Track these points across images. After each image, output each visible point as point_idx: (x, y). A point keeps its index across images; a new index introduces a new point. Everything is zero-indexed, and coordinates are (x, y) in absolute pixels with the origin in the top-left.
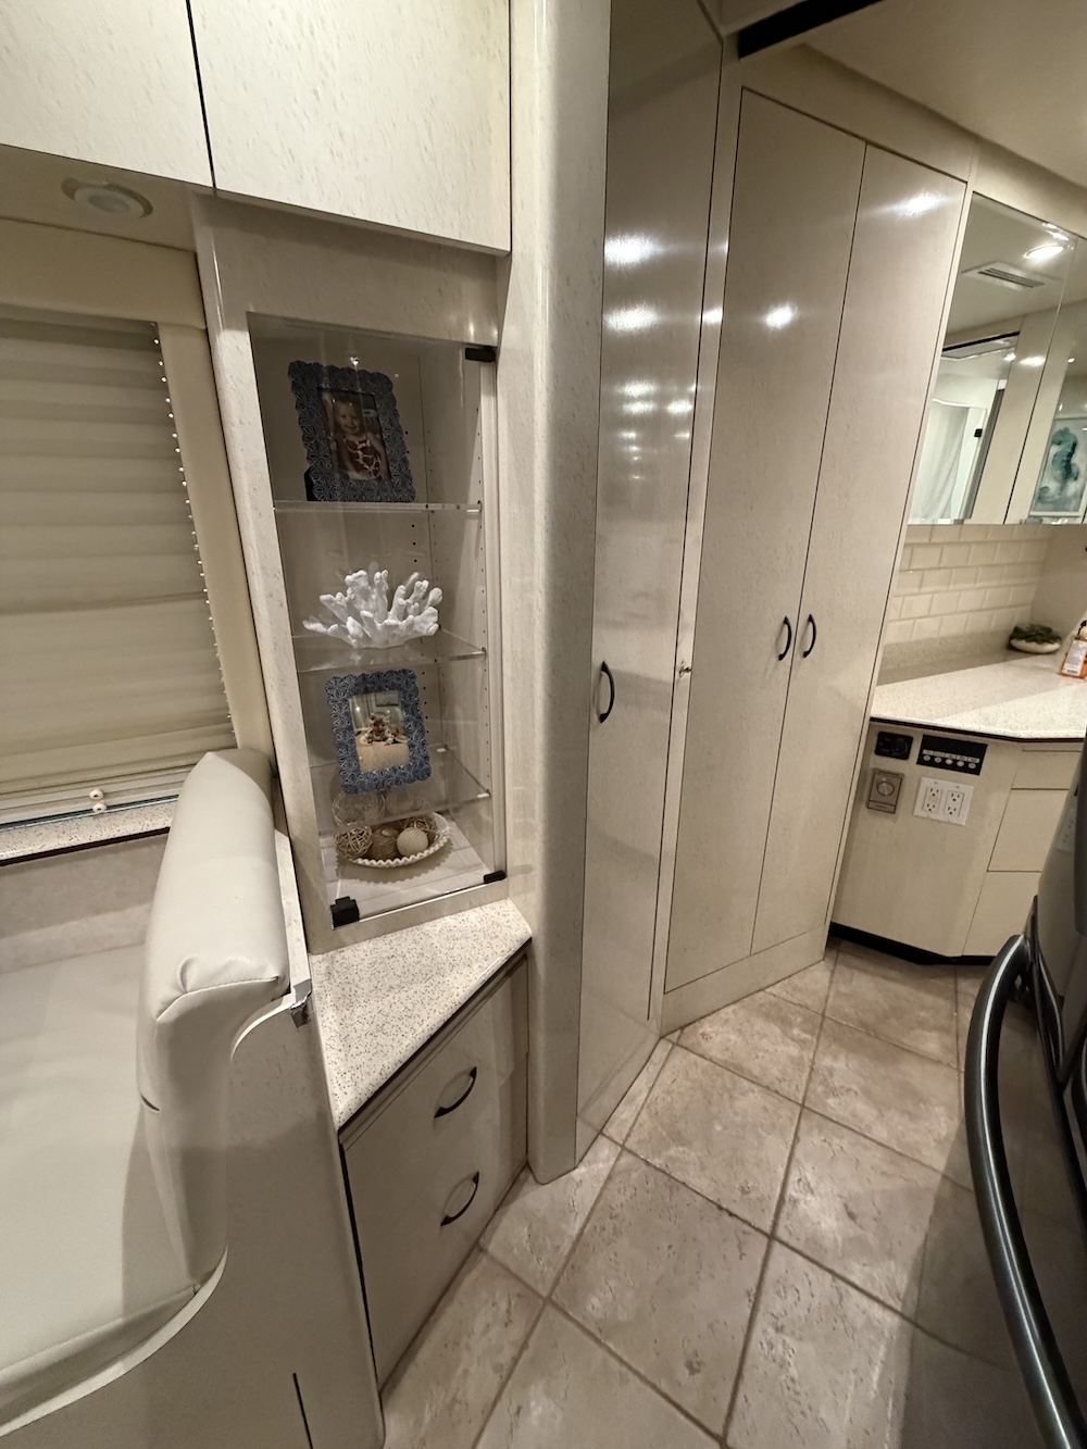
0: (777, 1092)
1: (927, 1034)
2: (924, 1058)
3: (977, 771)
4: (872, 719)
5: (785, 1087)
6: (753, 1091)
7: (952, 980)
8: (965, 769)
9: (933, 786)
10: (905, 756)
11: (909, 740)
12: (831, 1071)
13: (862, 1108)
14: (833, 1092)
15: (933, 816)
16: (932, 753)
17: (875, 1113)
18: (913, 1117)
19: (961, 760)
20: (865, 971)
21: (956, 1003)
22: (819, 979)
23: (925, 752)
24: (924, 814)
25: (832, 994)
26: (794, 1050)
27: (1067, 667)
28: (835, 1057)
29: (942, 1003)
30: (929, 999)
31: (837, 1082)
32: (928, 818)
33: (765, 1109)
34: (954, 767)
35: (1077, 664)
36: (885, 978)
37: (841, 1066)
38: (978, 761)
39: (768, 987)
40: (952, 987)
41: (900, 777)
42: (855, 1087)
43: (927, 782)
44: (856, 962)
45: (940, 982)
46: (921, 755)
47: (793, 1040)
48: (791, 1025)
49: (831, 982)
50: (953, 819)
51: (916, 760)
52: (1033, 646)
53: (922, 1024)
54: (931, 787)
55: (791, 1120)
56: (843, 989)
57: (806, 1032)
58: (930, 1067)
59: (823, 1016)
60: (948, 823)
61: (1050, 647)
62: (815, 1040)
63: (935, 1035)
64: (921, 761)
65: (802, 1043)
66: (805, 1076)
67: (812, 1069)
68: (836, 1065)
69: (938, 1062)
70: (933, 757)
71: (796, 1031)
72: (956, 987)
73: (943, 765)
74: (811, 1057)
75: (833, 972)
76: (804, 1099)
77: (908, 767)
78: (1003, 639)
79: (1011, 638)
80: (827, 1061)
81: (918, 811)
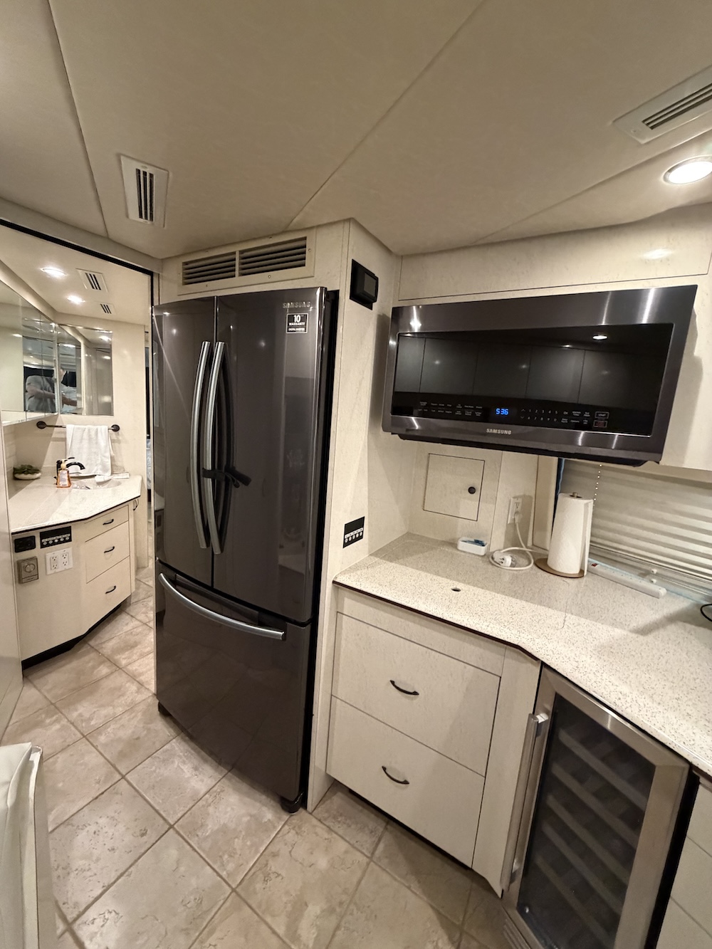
0: (69, 746)
1: (99, 669)
2: (107, 676)
3: (70, 540)
4: (13, 534)
5: (69, 741)
6: (58, 758)
7: (87, 645)
8: (65, 541)
9: (52, 556)
10: (33, 547)
11: (33, 538)
12: (80, 715)
13: (104, 712)
14: (90, 719)
15: (57, 570)
16: (47, 540)
17: (111, 708)
18: (123, 695)
19: (61, 538)
20: (50, 672)
21: (96, 650)
22: (31, 694)
23: (43, 541)
24: (53, 572)
25: (46, 694)
26: (57, 726)
27: (61, 483)
28: (77, 710)
29: (93, 655)
30: (86, 658)
31: (87, 715)
32: (55, 573)
33: (72, 755)
34: (60, 542)
35: (65, 481)
36: (61, 667)
37: (83, 709)
38: (69, 535)
39: (9, 723)
40: (89, 647)
41: (35, 559)
42: (95, 710)
43: (49, 555)
44: (40, 673)
45: (83, 650)
46: (42, 544)
47: (52, 724)
48: (42, 721)
49: (39, 691)
50: (67, 567)
51: (40, 546)
52: (29, 476)
53: (94, 668)
54: (53, 557)
55: (86, 745)
56: (48, 687)
57: (53, 716)
58: (112, 677)
59: (52, 704)
60: (66, 570)
61: (38, 475)
62: (60, 714)
63: (101, 667)
64: (42, 546)
65: (57, 721)
66: (73, 728)
67: (72, 724)
68: (79, 712)
69: (112, 673)
70: (48, 542)
71: (48, 721)
72: (90, 646)
73: (54, 544)
74: (66, 720)
75: (35, 687)
76: (82, 734)
77: (37, 552)
78: (11, 476)
79: (14, 473)
80: (75, 714)
81: (49, 572)
